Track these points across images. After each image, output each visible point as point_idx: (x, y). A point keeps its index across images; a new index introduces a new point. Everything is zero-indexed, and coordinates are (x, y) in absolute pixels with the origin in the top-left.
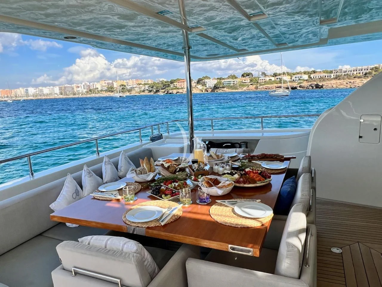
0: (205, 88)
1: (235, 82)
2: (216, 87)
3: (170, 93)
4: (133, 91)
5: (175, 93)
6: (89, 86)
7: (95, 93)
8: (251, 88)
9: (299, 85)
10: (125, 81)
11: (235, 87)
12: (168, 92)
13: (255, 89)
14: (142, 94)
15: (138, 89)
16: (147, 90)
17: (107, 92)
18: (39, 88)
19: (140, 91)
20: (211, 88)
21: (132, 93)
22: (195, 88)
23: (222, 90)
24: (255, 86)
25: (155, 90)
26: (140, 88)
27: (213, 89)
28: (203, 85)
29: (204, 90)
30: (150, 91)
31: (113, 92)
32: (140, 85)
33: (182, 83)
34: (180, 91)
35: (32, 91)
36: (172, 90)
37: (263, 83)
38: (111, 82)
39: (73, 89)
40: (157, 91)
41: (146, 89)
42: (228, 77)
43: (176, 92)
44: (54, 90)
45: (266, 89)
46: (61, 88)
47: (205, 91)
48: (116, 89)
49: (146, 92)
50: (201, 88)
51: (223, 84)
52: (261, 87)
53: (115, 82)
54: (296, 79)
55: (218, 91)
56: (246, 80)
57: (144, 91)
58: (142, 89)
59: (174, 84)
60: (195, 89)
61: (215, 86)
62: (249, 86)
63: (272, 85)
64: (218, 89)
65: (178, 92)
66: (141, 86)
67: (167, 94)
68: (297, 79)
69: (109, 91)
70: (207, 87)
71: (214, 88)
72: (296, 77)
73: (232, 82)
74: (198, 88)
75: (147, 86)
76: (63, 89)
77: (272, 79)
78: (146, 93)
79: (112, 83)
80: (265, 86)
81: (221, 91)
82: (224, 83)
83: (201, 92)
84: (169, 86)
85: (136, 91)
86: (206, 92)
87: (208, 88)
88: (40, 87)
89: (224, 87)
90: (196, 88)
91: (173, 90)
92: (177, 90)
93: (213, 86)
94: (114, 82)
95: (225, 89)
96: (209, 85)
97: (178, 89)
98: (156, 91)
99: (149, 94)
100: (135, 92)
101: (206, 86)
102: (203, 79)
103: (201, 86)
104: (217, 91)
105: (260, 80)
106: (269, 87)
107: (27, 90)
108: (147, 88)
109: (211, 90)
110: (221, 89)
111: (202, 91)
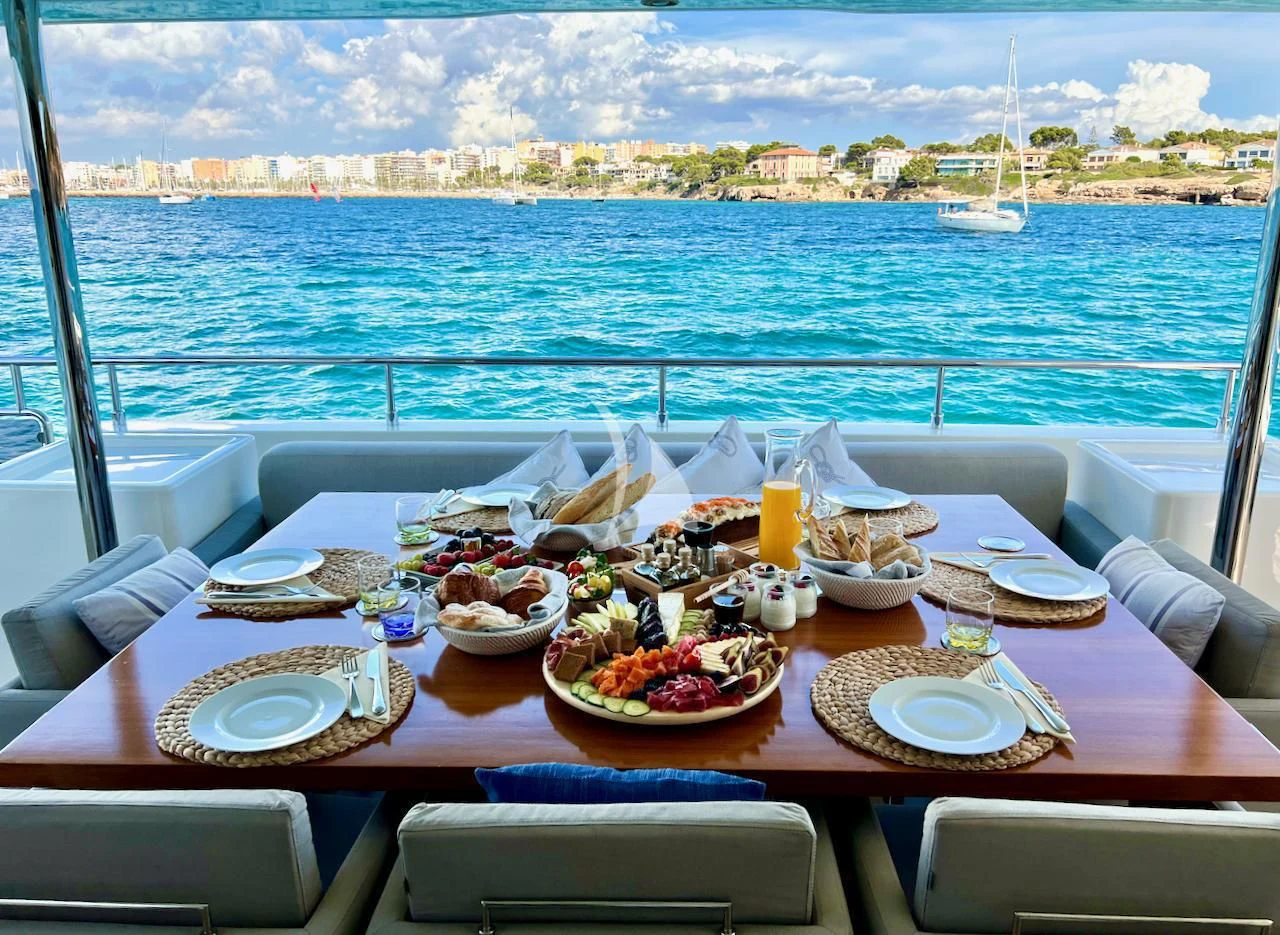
0: (866, 182)
1: (986, 165)
2: (905, 183)
3: (733, 199)
4: (614, 184)
5: (748, 198)
6: (475, 160)
7: (486, 187)
8: (1042, 190)
9: (1231, 188)
10: (602, 146)
11: (978, 184)
12: (725, 192)
13: (1058, 196)
14: (646, 195)
15: (634, 176)
16: (664, 181)
17: (526, 183)
18: (313, 157)
19: (640, 185)
20: (886, 185)
21: (609, 190)
22: (826, 181)
23: (927, 195)
24: (1060, 182)
25: (687, 185)
26: (641, 175)
27: (894, 187)
28: (858, 172)
29: (858, 192)
30: (673, 187)
31: (546, 183)
32: (641, 164)
33: (779, 162)
34: (768, 190)
35: (290, 167)
36: (739, 188)
37: (1095, 173)
38: (552, 145)
39: (422, 166)
40: (695, 188)
41: (659, 178)
42: (977, 142)
43: (753, 195)
44: (359, 169)
45: (1097, 195)
46: (382, 161)
47: (862, 197)
48: (559, 172)
49: (661, 188)
50: (849, 183)
51: (937, 170)
52: (1081, 186)
53: (569, 146)
54: (1242, 159)
55: (910, 195)
56: (1035, 158)
57: (651, 186)
58: (647, 179)
59: (755, 163)
60: (828, 186)
61: (901, 179)
62: (1038, 183)
63: (1123, 184)
64: (912, 190)
65: (759, 196)
66: (646, 165)
67: (721, 199)
68: (1248, 159)
69: (534, 181)
70: (875, 179)
71: (897, 188)
72: (1242, 154)
73: (973, 165)
74: (837, 181)
75: (664, 167)
76: (389, 164)
77: (1140, 157)
78: (660, 194)
79: (557, 152)
80: (1094, 184)
81: (922, 196)
82: (940, 167)
83: (848, 199)
84: (733, 169)
85: (624, 184)
86: (868, 199)
87: (874, 184)
88: (314, 154)
89: (933, 184)
90: (830, 182)
91: (741, 185)
92: (755, 188)
93: (897, 175)
94: (562, 150)
95: (939, 190)
96: (883, 174)
97: (761, 182)
98: (690, 186)
99: (668, 197)
100: (620, 188)
101: (870, 178)
102: (870, 149)
103: (854, 174)
104: (906, 199)
105: (1093, 159)
106: (1110, 189)
107: (274, 163)
108: (664, 176)
109: (884, 194)
110: (923, 188)
111: (852, 195)
